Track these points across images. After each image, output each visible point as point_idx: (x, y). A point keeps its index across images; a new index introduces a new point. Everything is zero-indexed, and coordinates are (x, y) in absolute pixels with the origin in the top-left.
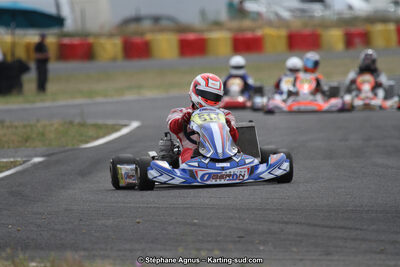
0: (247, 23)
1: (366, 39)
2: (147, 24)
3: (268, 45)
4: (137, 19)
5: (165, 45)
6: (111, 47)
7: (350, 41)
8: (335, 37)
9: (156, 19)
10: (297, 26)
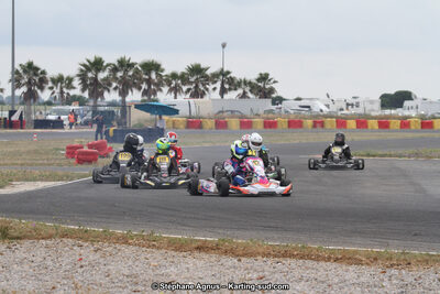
0: (270, 115)
1: (322, 124)
2: (225, 114)
3: (279, 125)
4: (222, 112)
5: (234, 123)
6: (210, 124)
7: (315, 125)
8: (309, 123)
9: (232, 112)
10: (292, 117)
